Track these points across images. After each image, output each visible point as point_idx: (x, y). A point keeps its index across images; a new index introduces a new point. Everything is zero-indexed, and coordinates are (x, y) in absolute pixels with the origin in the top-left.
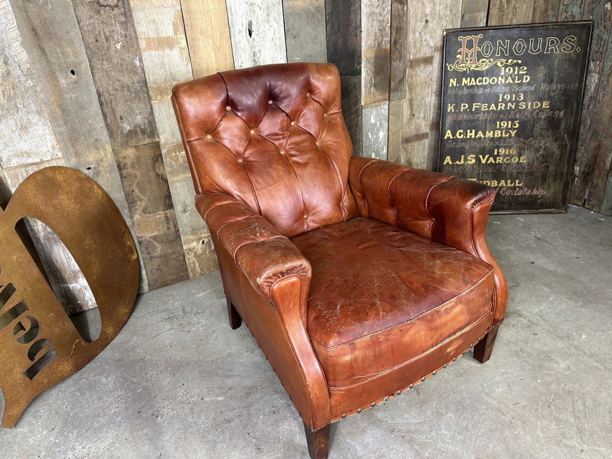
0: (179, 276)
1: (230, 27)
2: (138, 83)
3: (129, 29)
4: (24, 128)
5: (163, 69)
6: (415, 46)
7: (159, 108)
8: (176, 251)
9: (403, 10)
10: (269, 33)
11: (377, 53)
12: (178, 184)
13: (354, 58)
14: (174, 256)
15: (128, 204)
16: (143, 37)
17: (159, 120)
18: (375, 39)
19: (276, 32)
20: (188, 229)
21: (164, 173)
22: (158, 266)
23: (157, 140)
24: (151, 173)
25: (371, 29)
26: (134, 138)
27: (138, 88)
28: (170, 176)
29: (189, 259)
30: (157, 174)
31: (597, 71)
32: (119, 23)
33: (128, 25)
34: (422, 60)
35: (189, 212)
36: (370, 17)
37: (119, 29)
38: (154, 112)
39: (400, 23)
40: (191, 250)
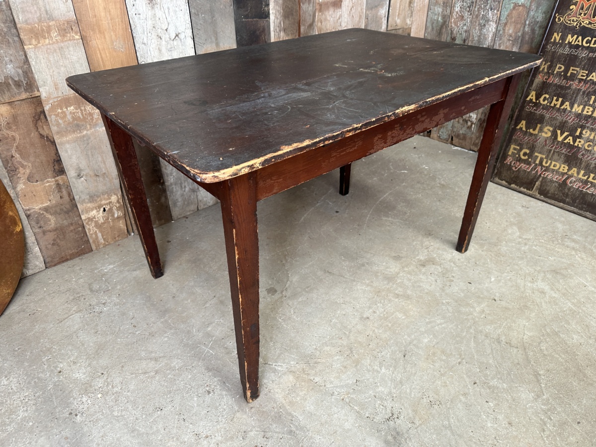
0: (80, 249)
2: (4, 23)
5: (35, 6)
7: (35, 54)
8: (74, 222)
12: (68, 146)
14: (72, 228)
15: (7, 172)
17: (36, 70)
20: (85, 197)
21: (50, 134)
22: (54, 240)
23: (36, 94)
24: (33, 134)
26: (6, 92)
27: (5, 30)
28: (58, 136)
29: (89, 229)
30: (41, 135)
31: (495, 21)
34: (331, 3)
35: (84, 177)
38: (30, 60)
40: (90, 219)
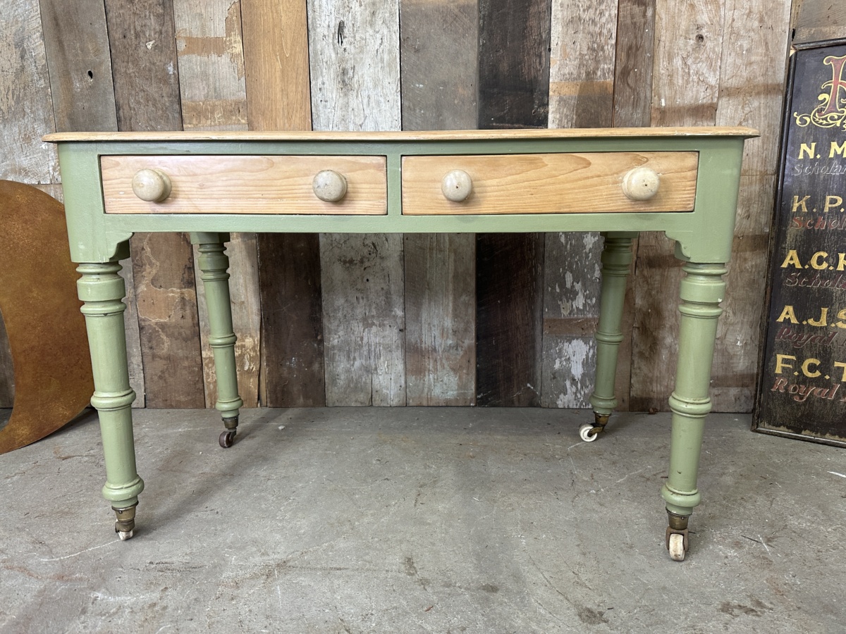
1: (310, 29)
2: (168, 97)
3: (166, 24)
4: (27, 139)
5: (204, 82)
6: (671, 83)
8: (191, 356)
9: (644, 16)
10: (373, 41)
11: (583, 88)
13: (532, 94)
14: (186, 364)
15: (133, 266)
16: (183, 35)
18: (581, 65)
19: (385, 40)
25: (572, 46)
27: (167, 104)
29: (208, 374)
32: (154, 16)
33: (165, 19)
34: (689, 110)
36: (571, 25)
37: (153, 23)
39: (636, 37)
40: (211, 361)
